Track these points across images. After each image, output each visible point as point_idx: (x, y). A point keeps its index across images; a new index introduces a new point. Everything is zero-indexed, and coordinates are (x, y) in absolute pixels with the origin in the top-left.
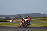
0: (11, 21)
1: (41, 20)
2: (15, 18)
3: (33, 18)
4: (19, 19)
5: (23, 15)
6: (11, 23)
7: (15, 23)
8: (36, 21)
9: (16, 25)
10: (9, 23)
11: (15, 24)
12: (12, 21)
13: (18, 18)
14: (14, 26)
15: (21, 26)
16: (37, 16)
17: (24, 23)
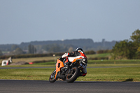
0: (5, 63)
1: (93, 59)
2: (16, 54)
4: (28, 57)
6: (4, 70)
7: (17, 69)
9: (18, 75)
11: (17, 73)
12: (7, 62)
13: (25, 53)
14: (13, 78)
15: (57, 78)
17: (68, 70)
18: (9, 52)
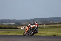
0: (23, 28)
3: (51, 24)
5: (38, 20)
8: (55, 28)
10: (20, 31)
16: (56, 21)
18: (24, 23)
